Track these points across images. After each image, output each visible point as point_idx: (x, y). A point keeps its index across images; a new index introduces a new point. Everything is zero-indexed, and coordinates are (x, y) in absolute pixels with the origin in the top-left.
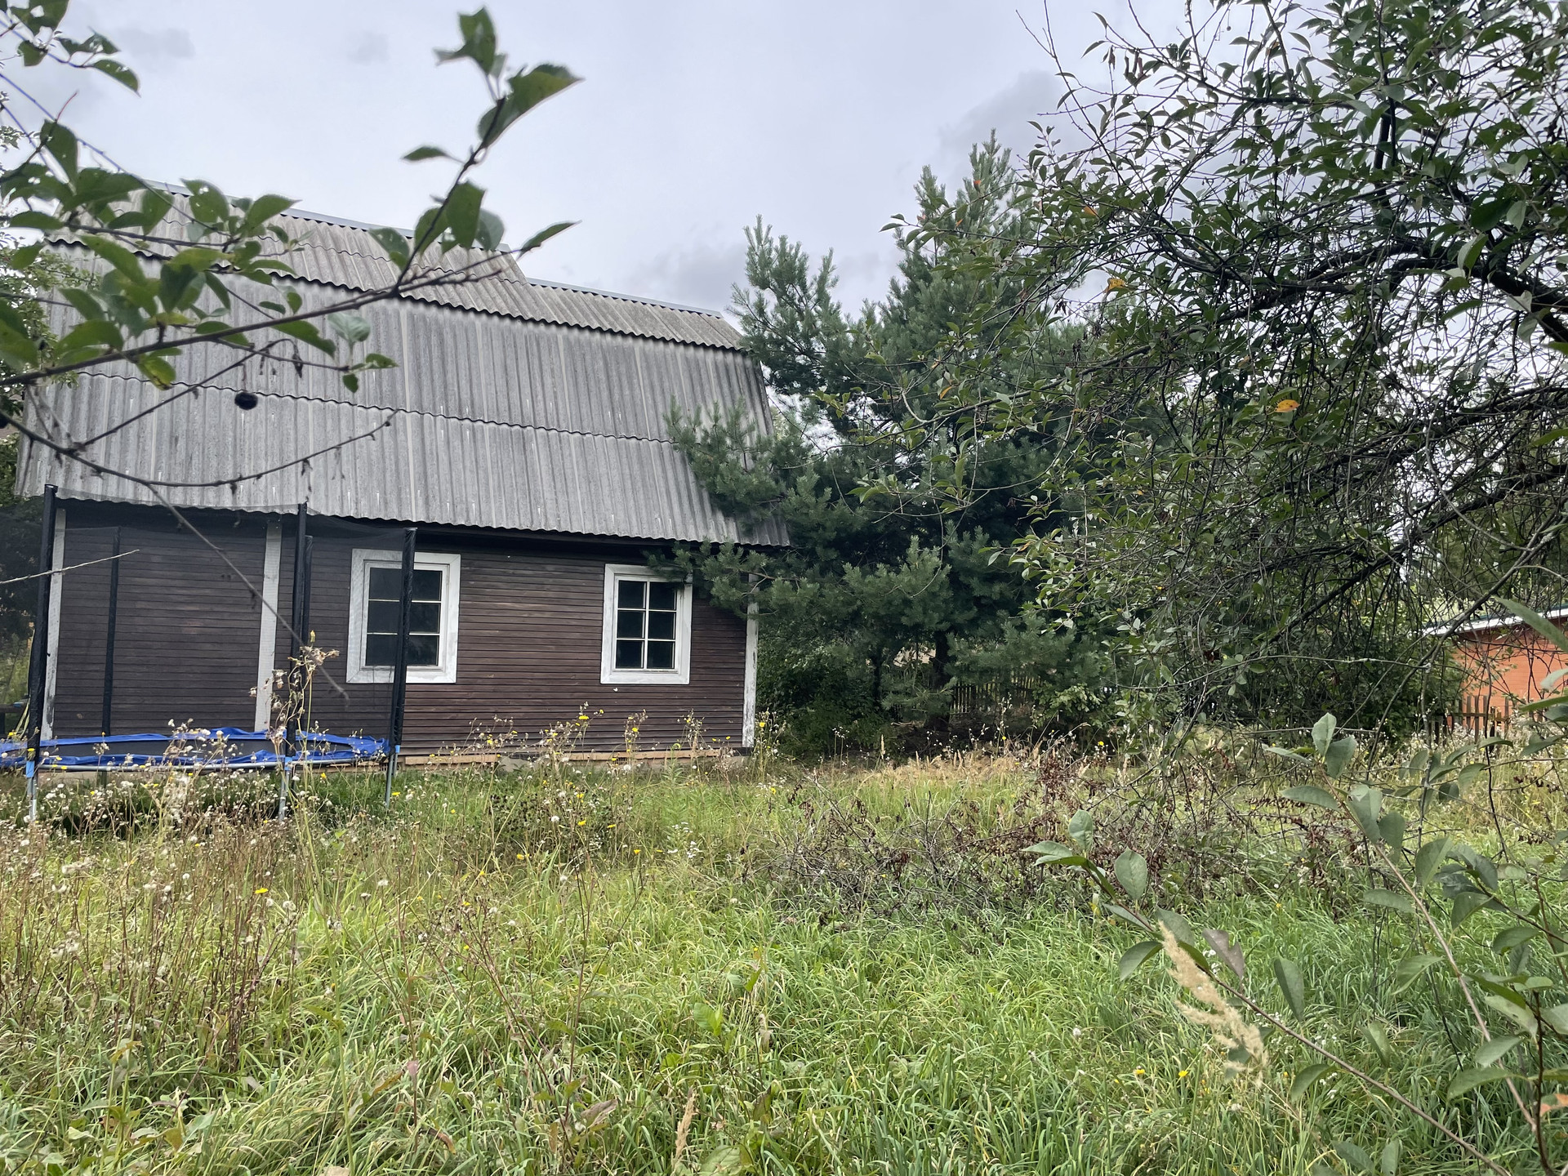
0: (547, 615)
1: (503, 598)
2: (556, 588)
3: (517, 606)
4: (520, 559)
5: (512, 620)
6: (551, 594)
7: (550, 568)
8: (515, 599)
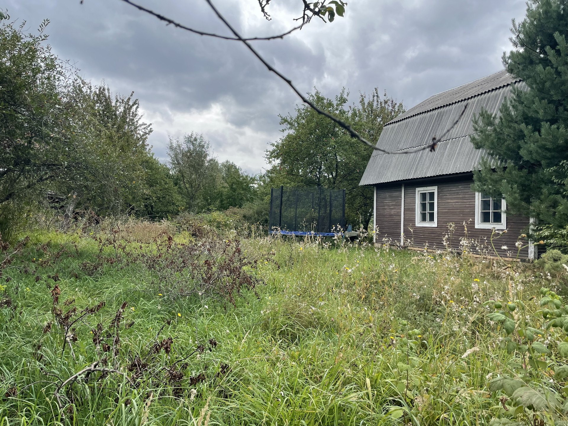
0: (460, 203)
1: (448, 199)
2: (462, 194)
3: (452, 201)
4: (452, 185)
5: (450, 206)
6: (461, 196)
7: (460, 187)
8: (451, 199)
